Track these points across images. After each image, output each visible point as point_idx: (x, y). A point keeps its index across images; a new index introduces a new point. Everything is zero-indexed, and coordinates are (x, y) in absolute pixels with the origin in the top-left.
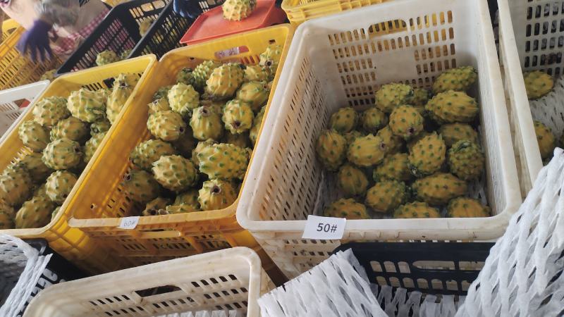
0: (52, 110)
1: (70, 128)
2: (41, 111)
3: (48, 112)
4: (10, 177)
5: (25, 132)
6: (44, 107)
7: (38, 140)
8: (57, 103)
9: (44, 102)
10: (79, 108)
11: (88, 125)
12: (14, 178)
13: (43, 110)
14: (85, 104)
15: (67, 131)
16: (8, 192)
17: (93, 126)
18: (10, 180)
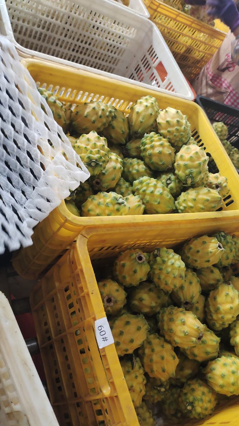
0: (177, 130)
1: (165, 155)
2: (173, 118)
3: (173, 126)
4: (100, 113)
5: (147, 106)
6: (178, 121)
7: (141, 122)
8: (184, 132)
9: (182, 119)
10: (188, 163)
11: (172, 170)
12: (101, 117)
13: (175, 121)
14: (195, 168)
15: (160, 153)
16: (86, 117)
17: (173, 177)
18: (97, 114)
